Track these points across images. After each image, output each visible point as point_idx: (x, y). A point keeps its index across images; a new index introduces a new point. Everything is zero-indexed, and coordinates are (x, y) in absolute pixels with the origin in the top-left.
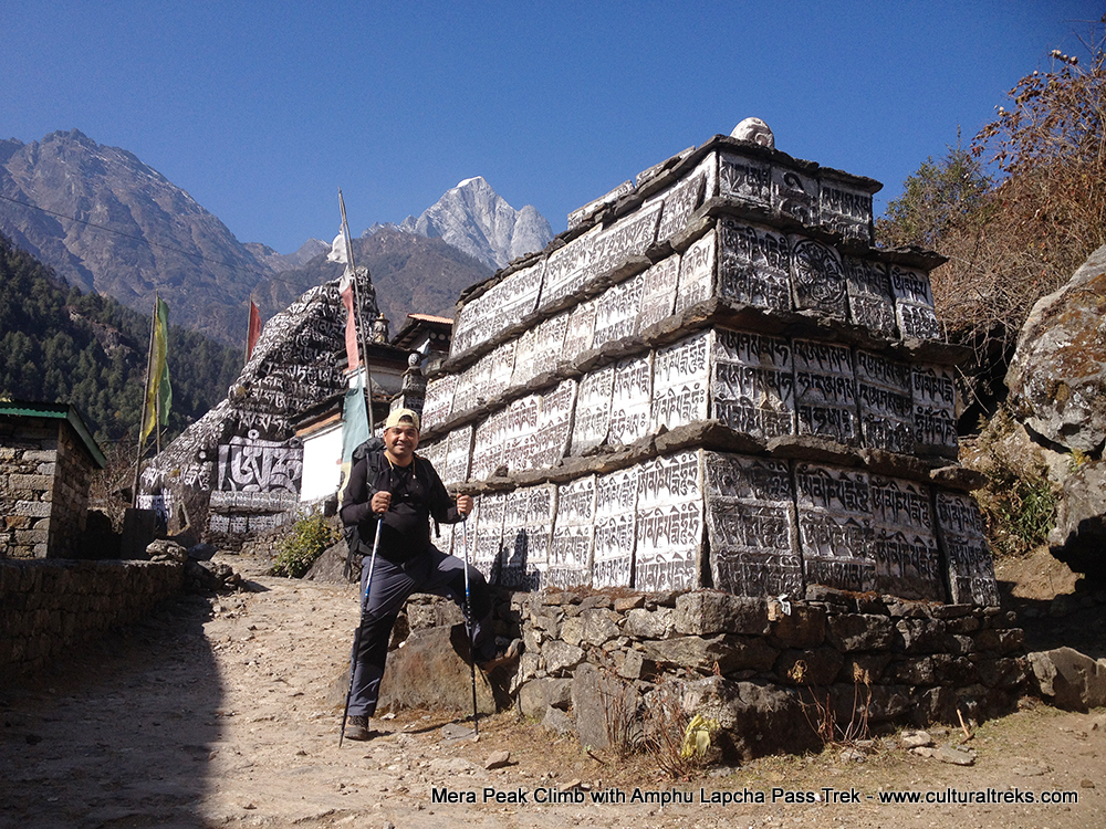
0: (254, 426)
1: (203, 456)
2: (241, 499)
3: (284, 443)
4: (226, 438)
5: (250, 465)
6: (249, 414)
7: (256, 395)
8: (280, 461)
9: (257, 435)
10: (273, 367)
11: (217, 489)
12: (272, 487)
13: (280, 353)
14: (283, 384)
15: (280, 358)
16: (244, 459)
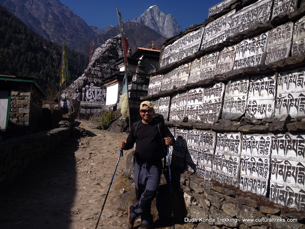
0: (92, 82)
1: (77, 91)
2: (88, 104)
3: (101, 87)
4: (84, 86)
5: (91, 94)
6: (91, 78)
7: (92, 73)
8: (100, 93)
9: (93, 85)
10: (97, 64)
11: (82, 101)
12: (97, 100)
13: (99, 60)
14: (100, 69)
15: (99, 61)
16: (89, 92)
